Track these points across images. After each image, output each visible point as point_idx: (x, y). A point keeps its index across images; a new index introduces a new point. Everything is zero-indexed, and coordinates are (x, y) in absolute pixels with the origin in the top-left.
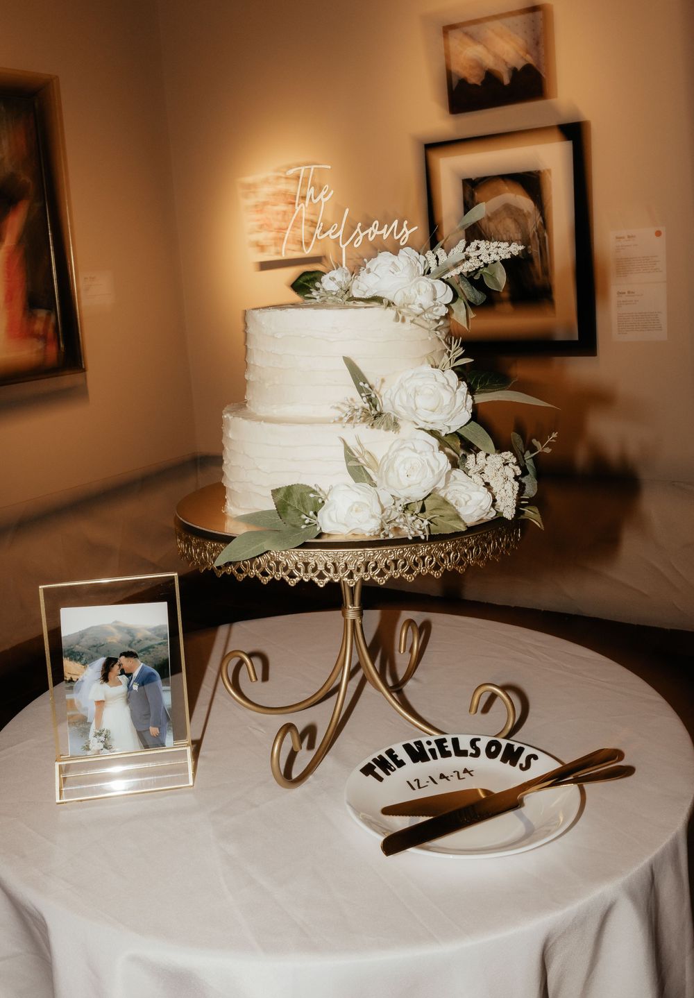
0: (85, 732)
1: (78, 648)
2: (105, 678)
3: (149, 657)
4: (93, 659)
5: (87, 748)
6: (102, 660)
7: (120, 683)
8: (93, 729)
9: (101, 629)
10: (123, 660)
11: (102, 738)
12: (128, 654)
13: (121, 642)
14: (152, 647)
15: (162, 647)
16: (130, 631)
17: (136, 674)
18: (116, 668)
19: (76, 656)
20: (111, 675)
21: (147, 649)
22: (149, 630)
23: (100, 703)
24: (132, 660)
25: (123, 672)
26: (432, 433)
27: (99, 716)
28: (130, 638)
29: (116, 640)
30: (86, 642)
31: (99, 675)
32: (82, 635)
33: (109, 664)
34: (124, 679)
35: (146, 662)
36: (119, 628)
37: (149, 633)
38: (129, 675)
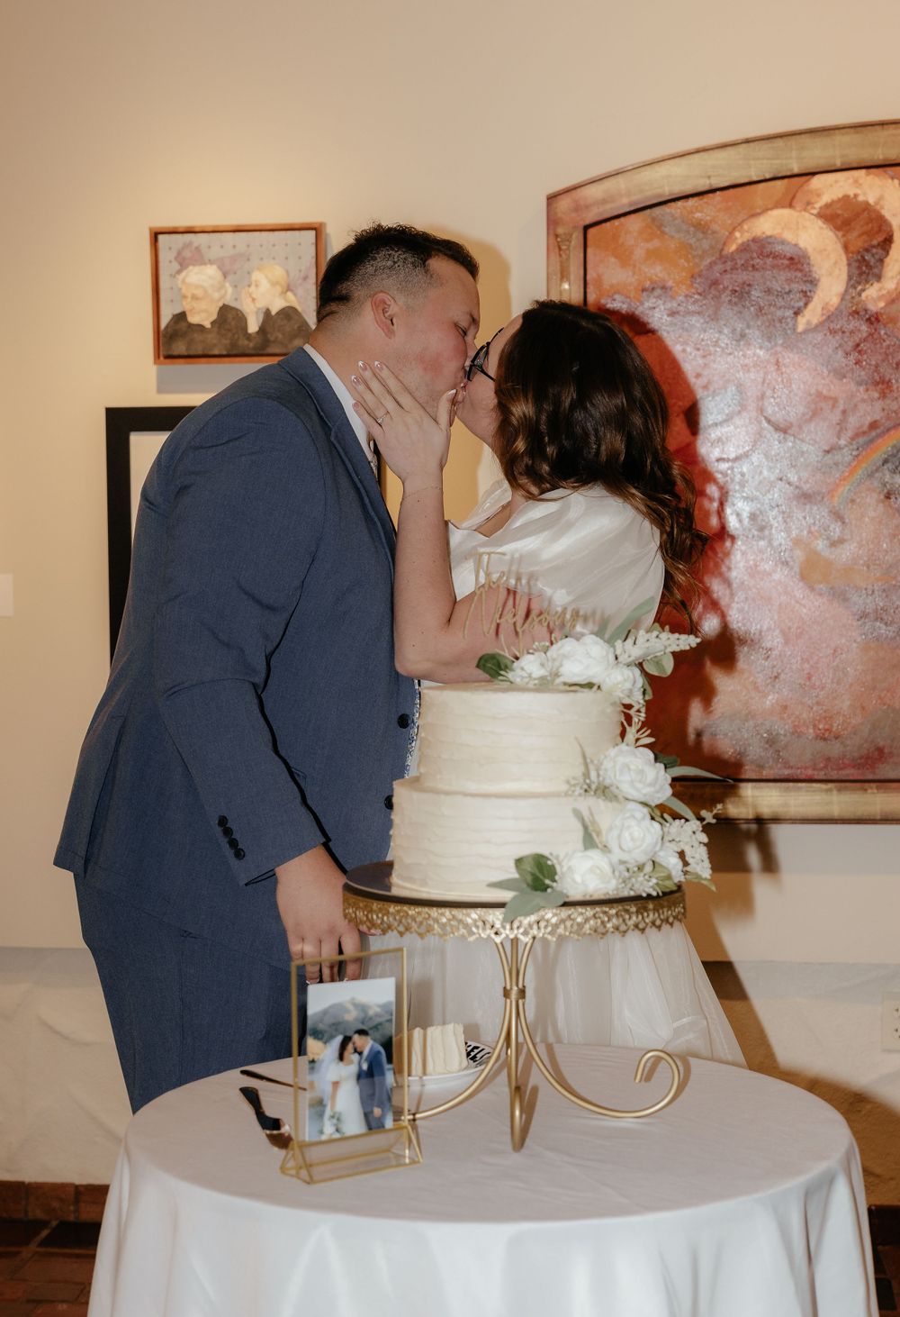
0: (321, 1115)
1: (321, 1027)
2: (341, 1058)
3: (378, 1035)
4: (332, 1037)
5: (321, 1132)
6: (339, 1038)
7: (352, 1062)
8: (328, 1112)
9: (339, 1007)
10: (356, 1038)
11: (335, 1121)
12: (362, 1032)
13: (356, 1019)
14: (380, 1024)
15: (387, 1024)
16: (363, 1008)
17: (366, 1053)
18: (350, 1047)
19: (318, 1035)
20: (346, 1054)
21: (376, 1027)
22: (379, 1006)
23: (336, 1084)
24: (364, 1037)
25: (356, 1051)
26: (645, 804)
27: (333, 1096)
28: (362, 1015)
29: (351, 1016)
30: (329, 1020)
31: (336, 1054)
32: (325, 1012)
33: (346, 1041)
34: (355, 1057)
35: (375, 1040)
36: (356, 1005)
37: (378, 1010)
38: (360, 1054)
